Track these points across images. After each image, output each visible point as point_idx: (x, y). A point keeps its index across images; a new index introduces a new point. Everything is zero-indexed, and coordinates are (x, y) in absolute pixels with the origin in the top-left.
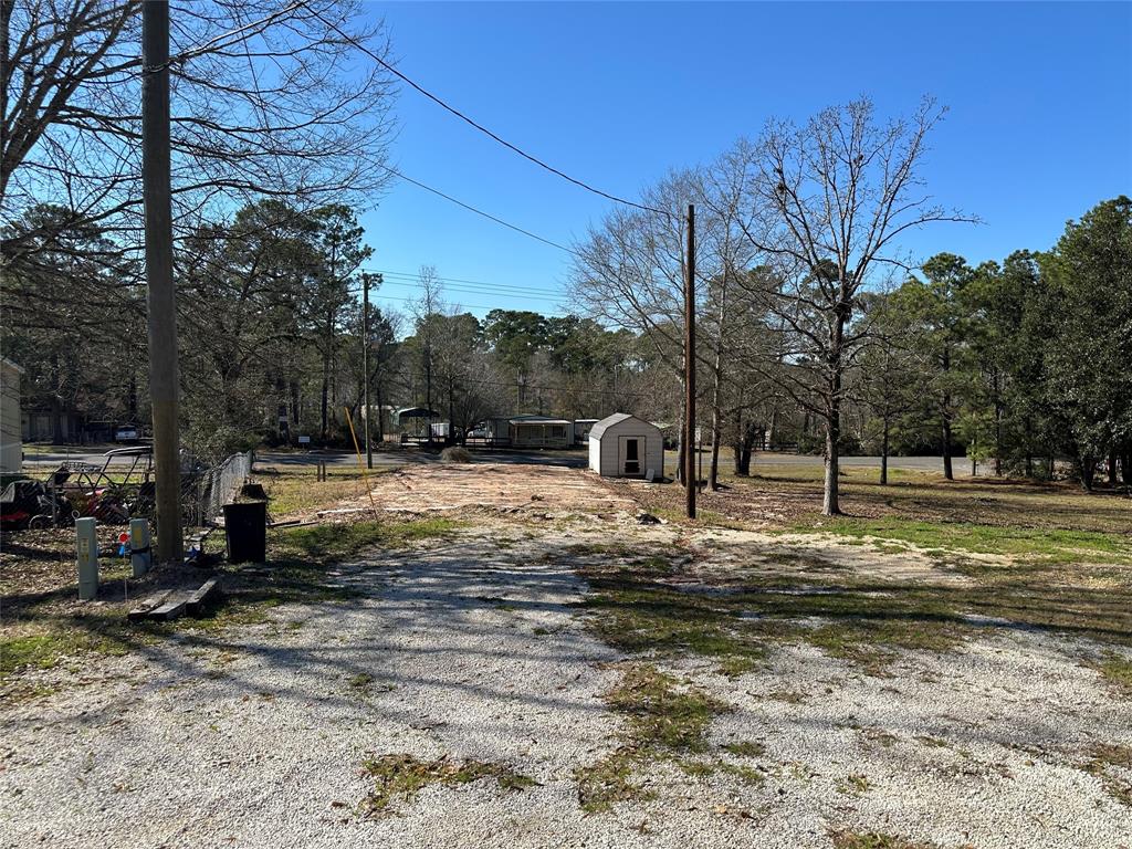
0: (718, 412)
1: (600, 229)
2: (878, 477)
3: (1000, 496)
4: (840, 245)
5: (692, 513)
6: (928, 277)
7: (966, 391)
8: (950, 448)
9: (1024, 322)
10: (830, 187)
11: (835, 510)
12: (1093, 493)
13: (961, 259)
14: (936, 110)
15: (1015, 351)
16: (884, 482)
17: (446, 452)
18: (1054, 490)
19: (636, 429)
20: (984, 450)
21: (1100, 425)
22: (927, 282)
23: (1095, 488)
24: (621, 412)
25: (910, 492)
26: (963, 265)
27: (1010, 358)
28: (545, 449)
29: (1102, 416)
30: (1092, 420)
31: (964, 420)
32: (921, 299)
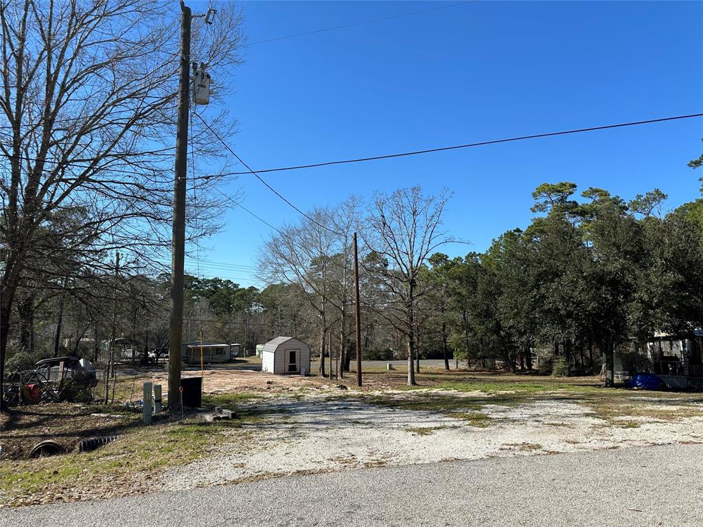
5: (360, 384)
6: (431, 264)
11: (413, 383)
13: (446, 256)
16: (418, 372)
19: (296, 345)
20: (462, 354)
22: (430, 267)
23: (516, 372)
26: (448, 259)
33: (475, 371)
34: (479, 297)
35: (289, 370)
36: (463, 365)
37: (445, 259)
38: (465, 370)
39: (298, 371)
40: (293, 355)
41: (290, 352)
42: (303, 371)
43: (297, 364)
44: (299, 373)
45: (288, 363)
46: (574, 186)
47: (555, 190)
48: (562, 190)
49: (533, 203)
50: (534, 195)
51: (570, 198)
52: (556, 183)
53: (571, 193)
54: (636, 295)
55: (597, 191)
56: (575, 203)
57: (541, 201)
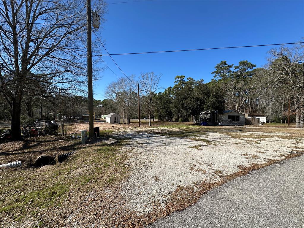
5: (140, 127)
8: (153, 117)
11: (150, 125)
13: (154, 93)
16: (147, 122)
19: (116, 116)
23: (170, 122)
33: (160, 121)
36: (157, 120)
38: (157, 121)
40: (115, 118)
42: (118, 122)
43: (117, 120)
44: (117, 123)
45: (114, 121)
47: (180, 77)
48: (182, 77)
50: (175, 79)
51: (183, 80)
52: (180, 76)
53: (184, 78)
55: (190, 78)
56: (184, 81)
57: (177, 80)
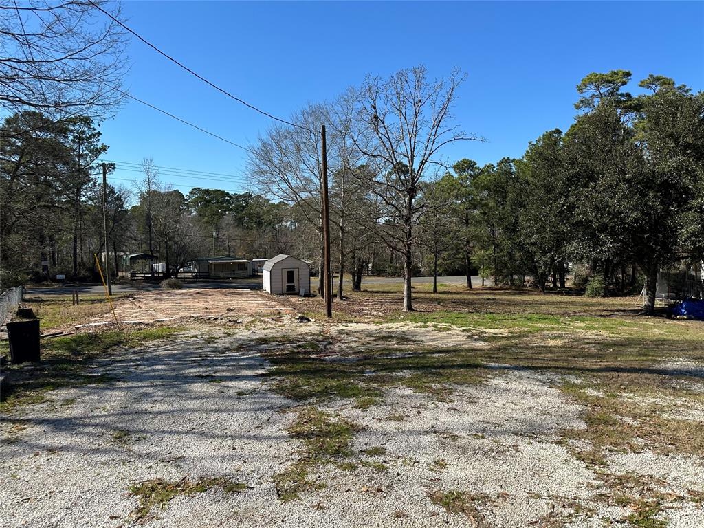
0: (342, 253)
1: (266, 138)
2: (432, 289)
3: (498, 297)
4: (409, 153)
5: (329, 314)
6: (456, 173)
7: (478, 238)
8: (470, 271)
9: (508, 199)
10: (403, 118)
11: (410, 308)
12: (545, 293)
13: (474, 162)
14: (461, 75)
15: (504, 215)
16: (435, 291)
17: (165, 282)
18: (525, 293)
19: (293, 264)
20: (488, 271)
21: (549, 255)
22: (456, 176)
23: (547, 291)
24: (282, 253)
25: (449, 296)
26: (475, 166)
27: (501, 219)
28: (233, 278)
29: (550, 250)
30: (545, 253)
31: (478, 255)
32: (453, 185)
33: (501, 289)
34: (508, 208)
35: (288, 290)
36: (489, 283)
37: (473, 167)
38: (490, 289)
39: (297, 291)
40: (291, 275)
41: (288, 272)
42: (302, 291)
43: (296, 283)
44: (298, 294)
45: (285, 283)
46: (628, 74)
47: (605, 81)
48: (614, 80)
49: (578, 97)
50: (580, 89)
51: (623, 90)
52: (606, 72)
53: (624, 83)
54: (694, 203)
55: (658, 79)
56: (628, 95)
57: (587, 95)
